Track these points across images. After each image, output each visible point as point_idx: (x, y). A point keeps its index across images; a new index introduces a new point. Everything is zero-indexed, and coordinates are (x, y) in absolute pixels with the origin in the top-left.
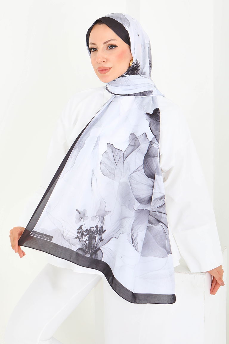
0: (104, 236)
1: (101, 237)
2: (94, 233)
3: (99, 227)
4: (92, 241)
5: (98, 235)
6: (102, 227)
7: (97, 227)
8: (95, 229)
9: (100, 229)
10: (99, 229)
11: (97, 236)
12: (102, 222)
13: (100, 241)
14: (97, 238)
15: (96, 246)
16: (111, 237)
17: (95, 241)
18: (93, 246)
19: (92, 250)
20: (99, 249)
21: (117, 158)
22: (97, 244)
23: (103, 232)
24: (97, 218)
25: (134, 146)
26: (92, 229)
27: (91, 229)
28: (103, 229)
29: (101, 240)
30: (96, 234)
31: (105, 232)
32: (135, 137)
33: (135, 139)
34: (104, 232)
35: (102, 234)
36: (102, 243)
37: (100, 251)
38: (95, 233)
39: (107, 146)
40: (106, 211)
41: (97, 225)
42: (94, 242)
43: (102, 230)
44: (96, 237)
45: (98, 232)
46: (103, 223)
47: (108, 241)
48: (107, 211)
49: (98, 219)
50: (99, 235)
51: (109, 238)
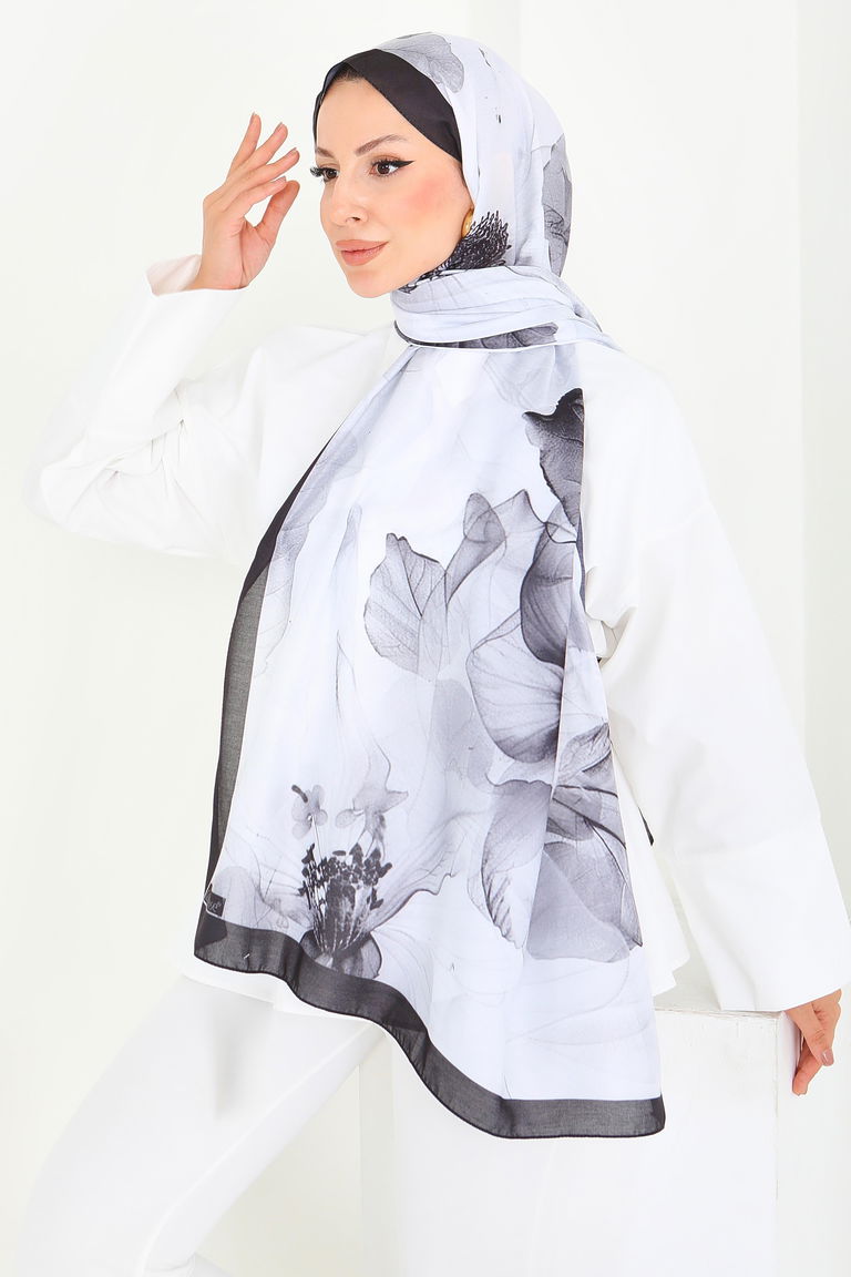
0: (384, 886)
1: (374, 892)
2: (346, 875)
3: (366, 852)
4: (338, 905)
5: (361, 882)
6: (376, 854)
7: (356, 852)
8: (349, 860)
9: (367, 862)
10: (364, 859)
11: (358, 888)
12: (378, 836)
13: (371, 908)
14: (358, 896)
15: (355, 927)
16: (413, 889)
17: (353, 907)
18: (343, 925)
19: (338, 942)
20: (368, 937)
21: (424, 590)
22: (357, 919)
23: (382, 872)
24: (359, 819)
25: (484, 542)
26: (341, 859)
27: (335, 859)
28: (381, 859)
29: (375, 903)
30: (355, 881)
31: (390, 872)
32: (486, 508)
33: (487, 515)
34: (386, 872)
35: (376, 880)
36: (377, 914)
37: (370, 943)
38: (351, 876)
39: (387, 545)
40: (390, 792)
41: (357, 845)
42: (348, 910)
43: (378, 864)
44: (354, 892)
45: (364, 873)
46: (381, 838)
47: (399, 905)
48: (394, 792)
49: (360, 823)
50: (367, 882)
51: (404, 895)
